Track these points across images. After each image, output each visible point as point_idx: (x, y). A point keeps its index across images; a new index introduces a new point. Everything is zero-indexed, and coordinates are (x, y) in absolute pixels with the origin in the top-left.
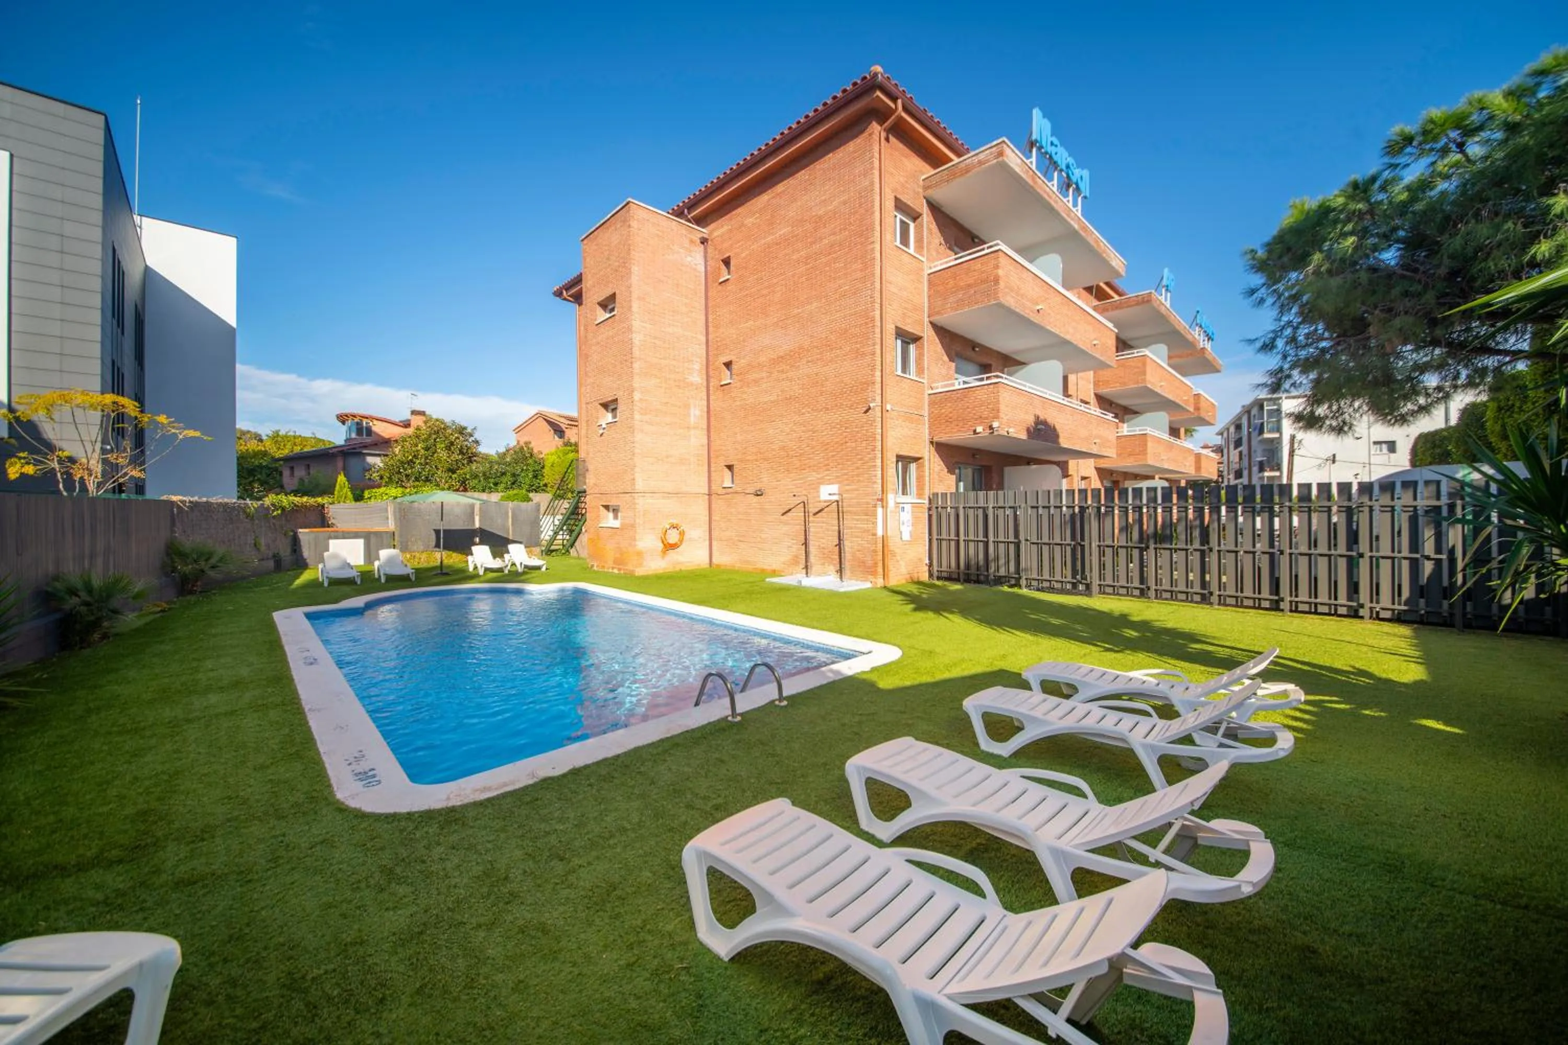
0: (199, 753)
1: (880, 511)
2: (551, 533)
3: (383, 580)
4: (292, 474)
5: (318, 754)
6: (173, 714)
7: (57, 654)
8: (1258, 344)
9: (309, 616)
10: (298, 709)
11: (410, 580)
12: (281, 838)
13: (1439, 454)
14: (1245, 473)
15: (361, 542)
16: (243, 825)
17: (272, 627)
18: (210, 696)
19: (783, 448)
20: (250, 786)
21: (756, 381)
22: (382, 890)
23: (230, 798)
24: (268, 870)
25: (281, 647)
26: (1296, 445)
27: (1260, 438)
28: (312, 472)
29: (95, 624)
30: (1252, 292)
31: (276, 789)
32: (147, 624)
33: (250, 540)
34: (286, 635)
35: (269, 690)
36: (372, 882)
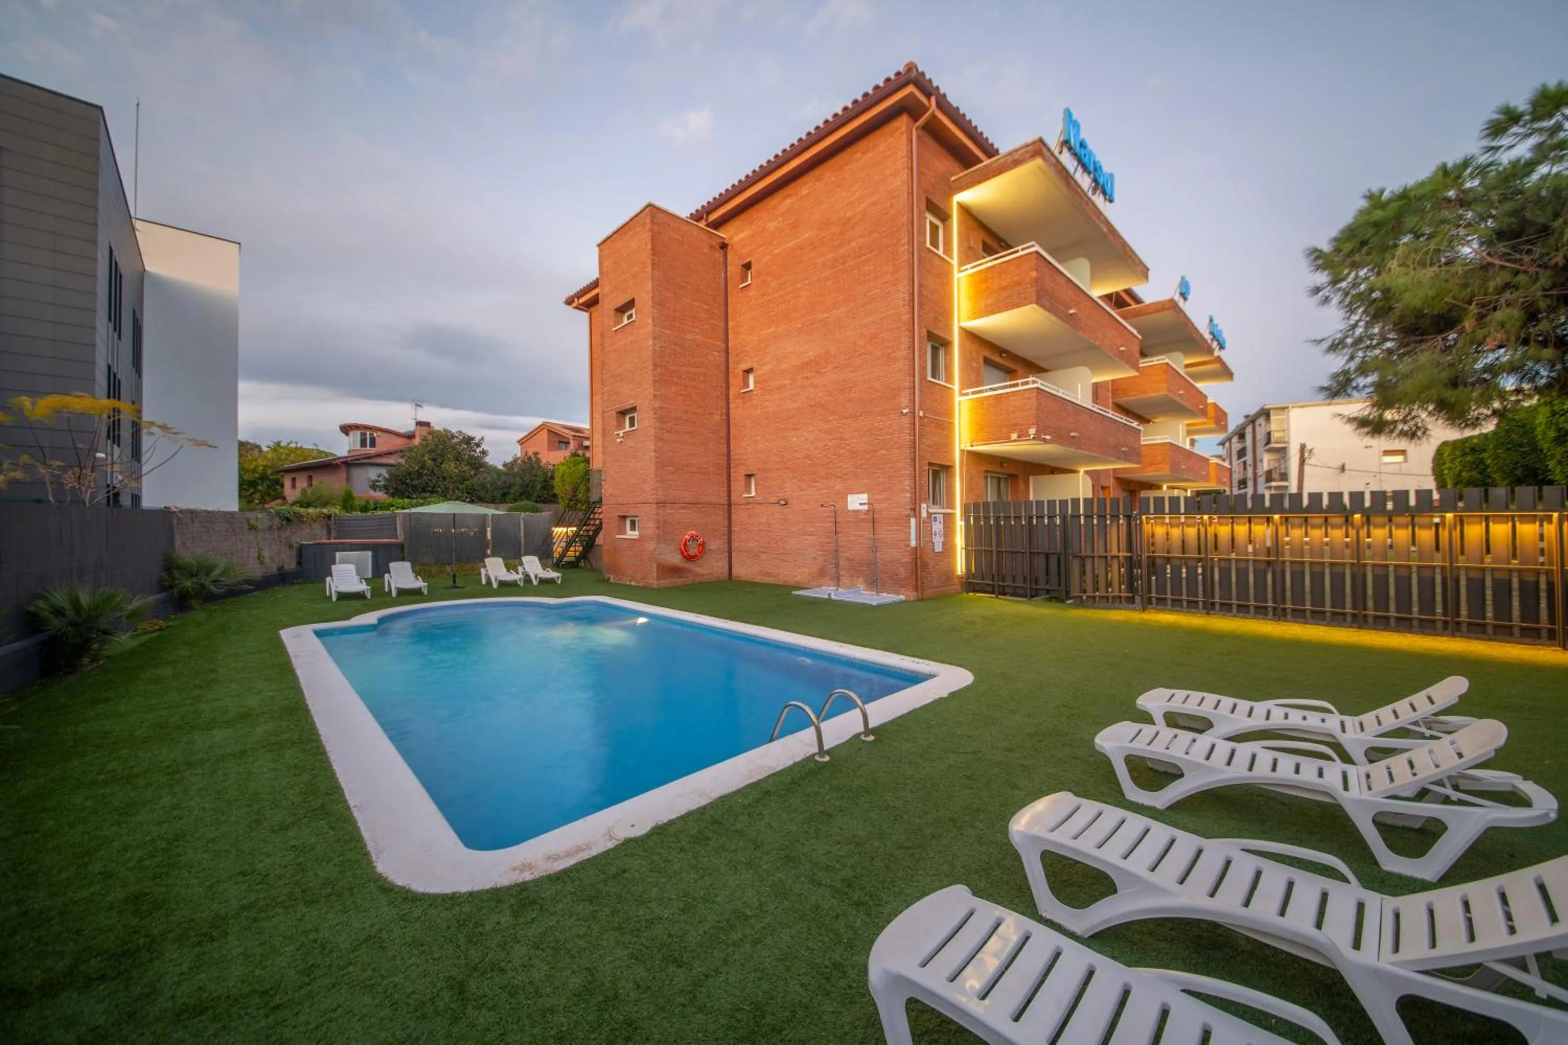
0: (204, 809)
1: (913, 521)
2: (563, 544)
3: (394, 594)
4: (294, 486)
5: (348, 808)
6: (172, 756)
7: (39, 681)
8: (1326, 345)
9: (318, 634)
10: (318, 747)
11: (422, 593)
12: (313, 936)
13: (1469, 462)
14: (1250, 484)
15: (369, 554)
16: (263, 915)
17: (280, 647)
18: (215, 732)
19: (808, 457)
20: (269, 856)
21: (780, 388)
22: (455, 1020)
23: (244, 874)
24: (301, 987)
25: (292, 671)
26: (1306, 455)
27: (1267, 447)
28: (314, 483)
29: (83, 648)
30: (1317, 290)
31: (301, 859)
32: (140, 645)
33: (254, 553)
34: (296, 656)
35: (284, 724)
36: (441, 1005)
